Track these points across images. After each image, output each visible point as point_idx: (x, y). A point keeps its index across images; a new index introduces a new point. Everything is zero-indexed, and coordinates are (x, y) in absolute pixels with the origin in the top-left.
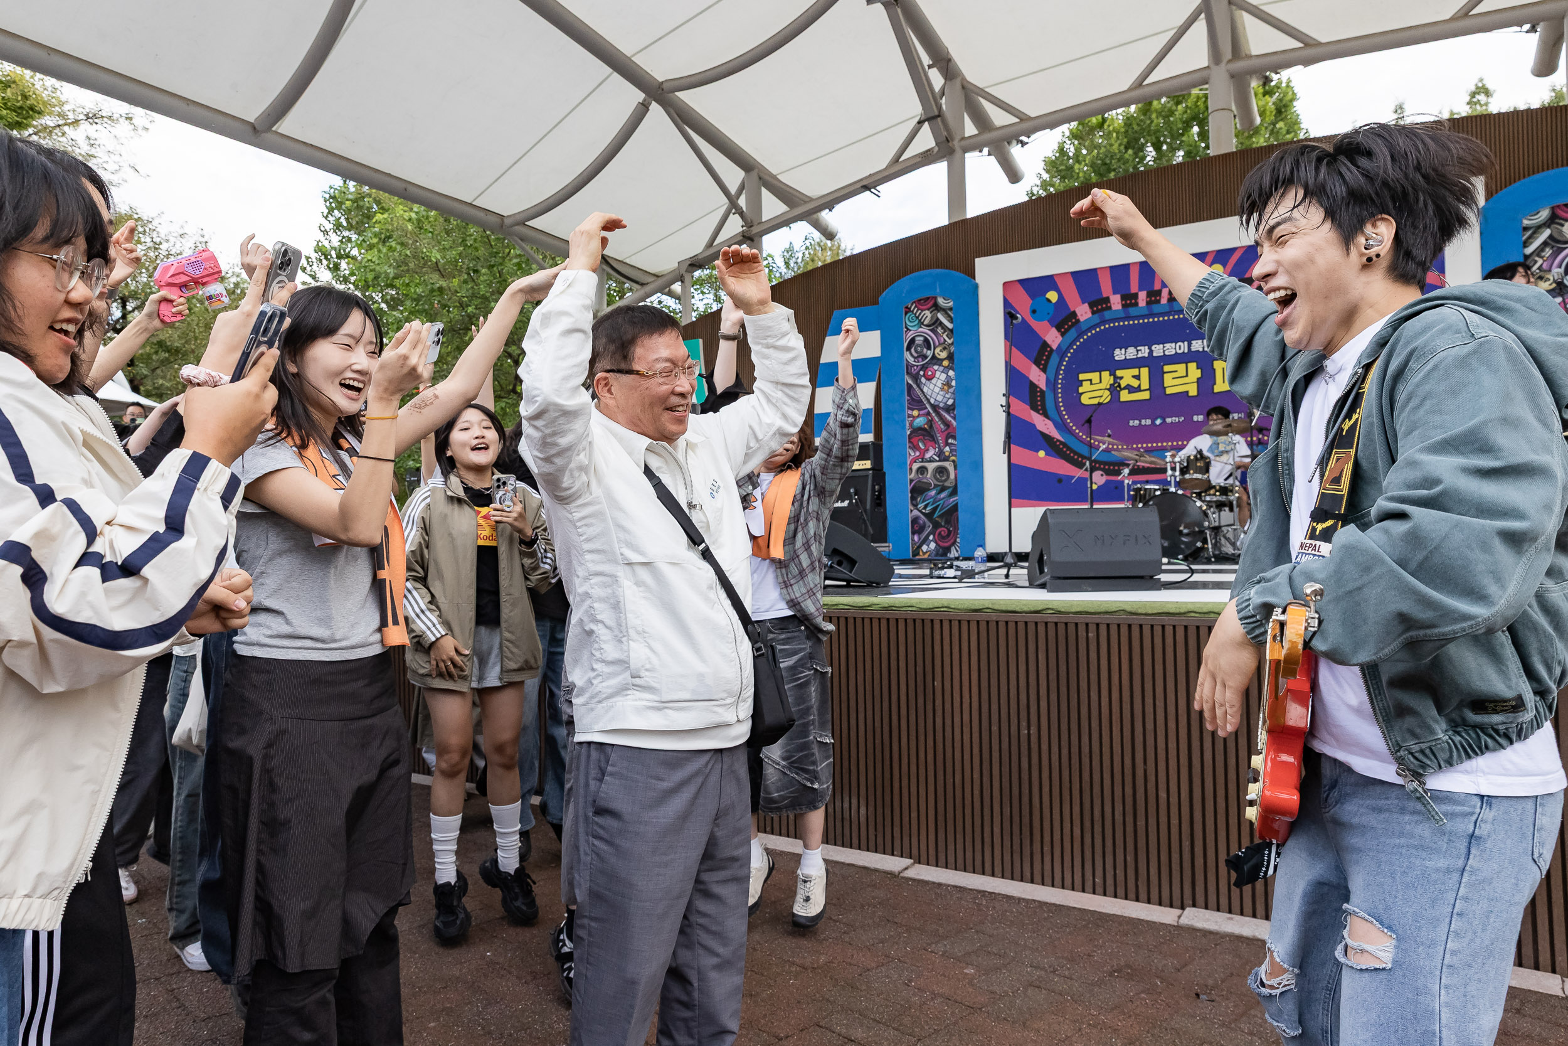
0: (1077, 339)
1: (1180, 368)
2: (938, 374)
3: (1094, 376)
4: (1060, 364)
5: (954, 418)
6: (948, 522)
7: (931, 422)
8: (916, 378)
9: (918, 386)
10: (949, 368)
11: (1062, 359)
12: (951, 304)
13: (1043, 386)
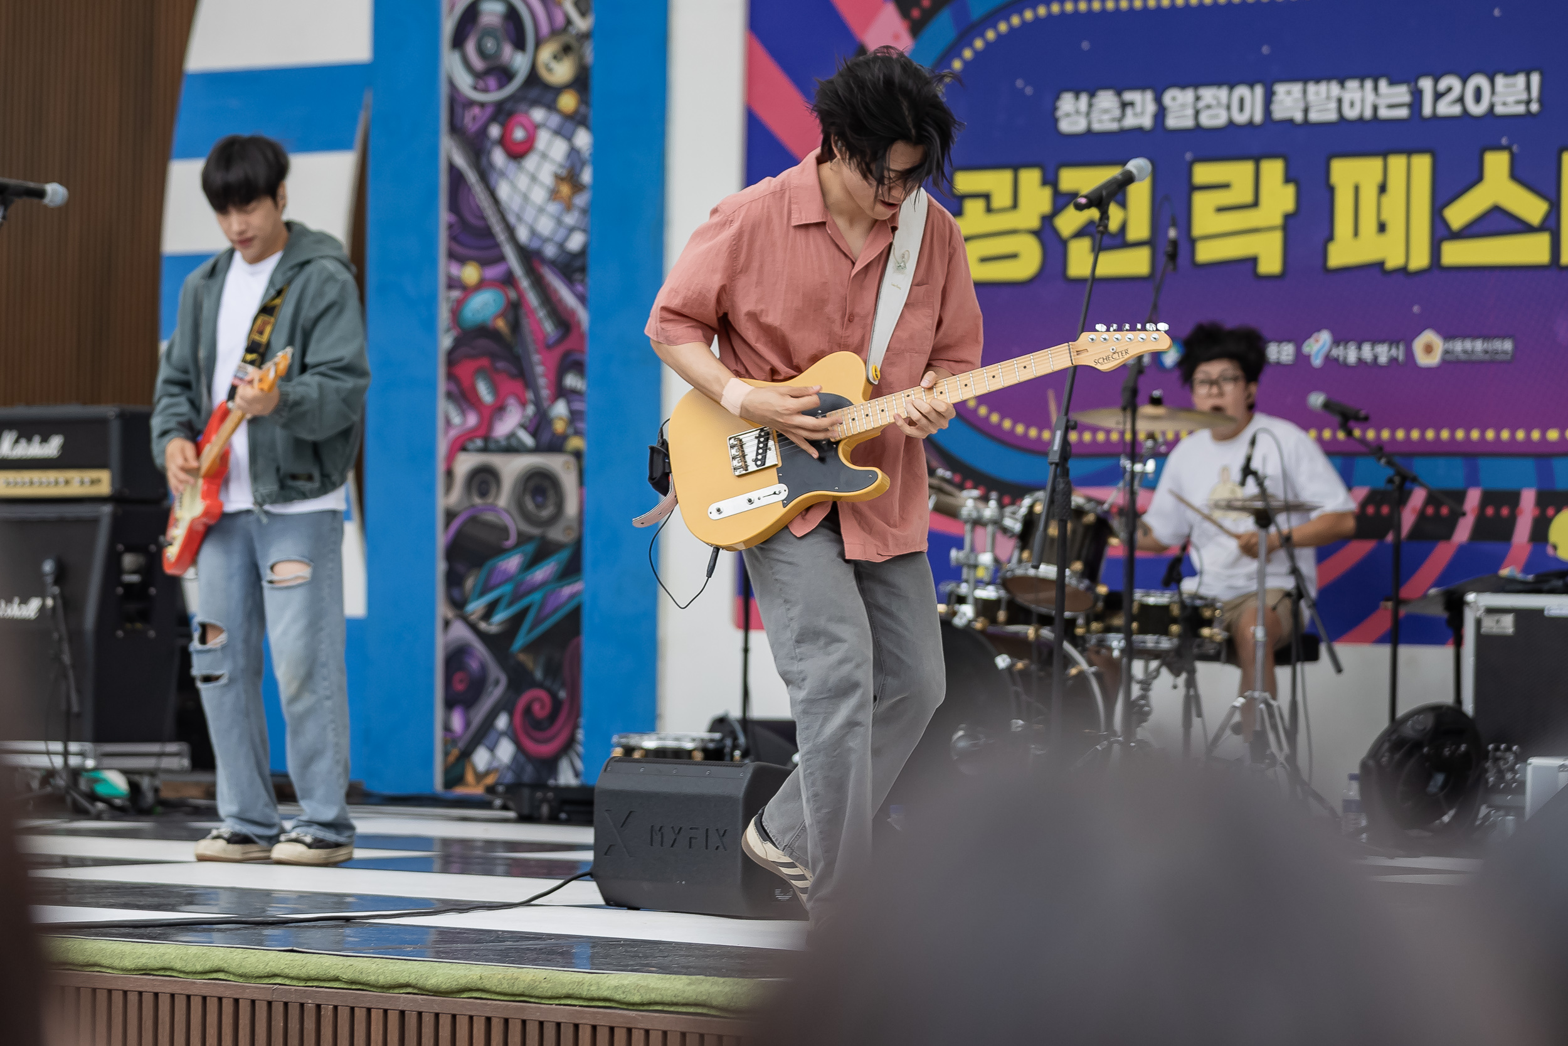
0: (955, 48)
1: (1239, 173)
2: (542, 138)
3: (997, 182)
5: (583, 300)
6: (553, 670)
7: (514, 310)
8: (476, 148)
9: (483, 177)
10: (577, 119)
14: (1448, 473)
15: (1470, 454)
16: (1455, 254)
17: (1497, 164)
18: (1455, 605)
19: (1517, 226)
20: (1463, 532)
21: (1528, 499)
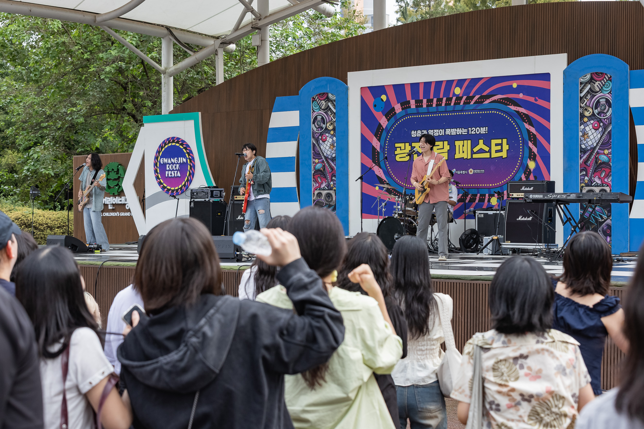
0: (395, 124)
1: (440, 143)
2: (328, 138)
3: (402, 145)
4: (387, 137)
5: (335, 165)
7: (324, 166)
8: (317, 140)
9: (318, 145)
10: (334, 135)
11: (387, 135)
12: (335, 98)
13: (378, 149)
14: (474, 191)
15: (478, 188)
16: (475, 156)
17: (481, 142)
18: (475, 213)
19: (484, 152)
20: (477, 201)
21: (487, 195)
